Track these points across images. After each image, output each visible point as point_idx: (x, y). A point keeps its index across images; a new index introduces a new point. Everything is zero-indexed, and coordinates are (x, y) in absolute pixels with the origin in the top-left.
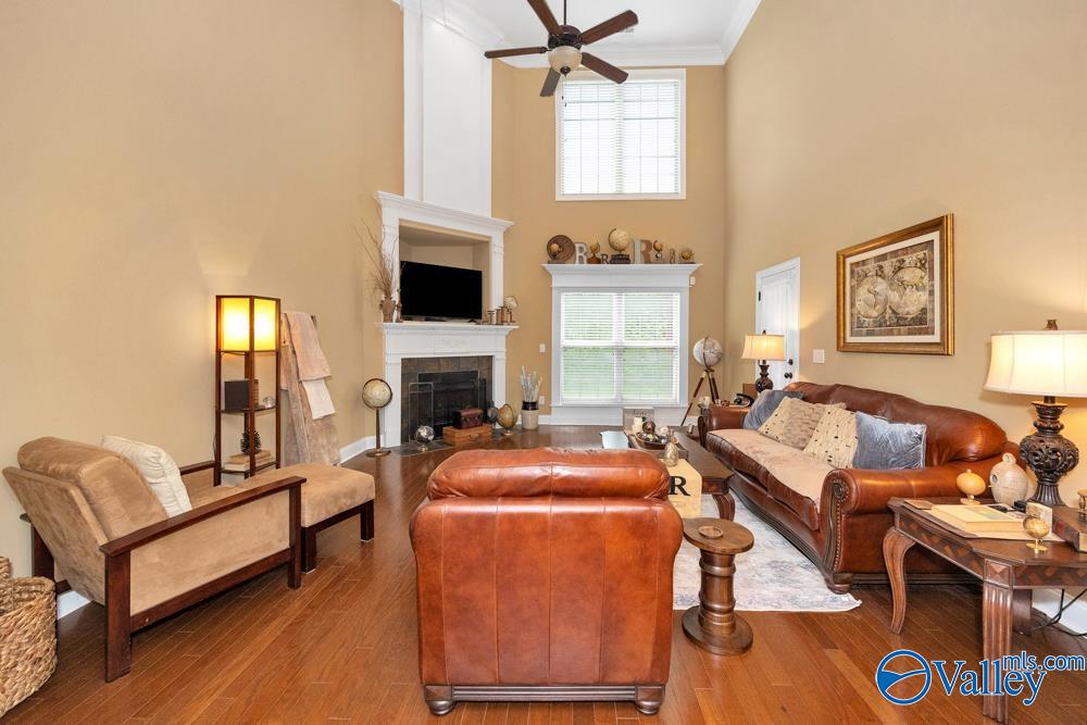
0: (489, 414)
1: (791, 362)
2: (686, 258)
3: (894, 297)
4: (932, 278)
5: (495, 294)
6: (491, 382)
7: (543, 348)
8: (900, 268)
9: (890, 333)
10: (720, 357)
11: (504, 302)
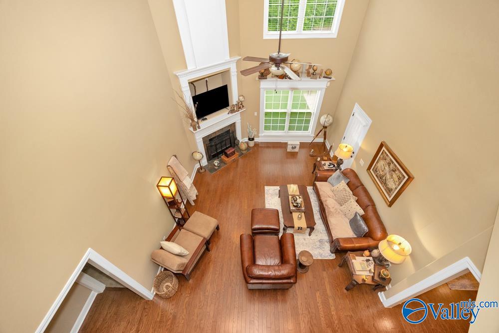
0: (236, 142)
1: (353, 153)
2: (328, 76)
3: (388, 176)
4: (399, 185)
5: (234, 96)
6: (235, 131)
7: (256, 114)
8: (394, 171)
9: (382, 183)
10: (331, 125)
11: (239, 99)
